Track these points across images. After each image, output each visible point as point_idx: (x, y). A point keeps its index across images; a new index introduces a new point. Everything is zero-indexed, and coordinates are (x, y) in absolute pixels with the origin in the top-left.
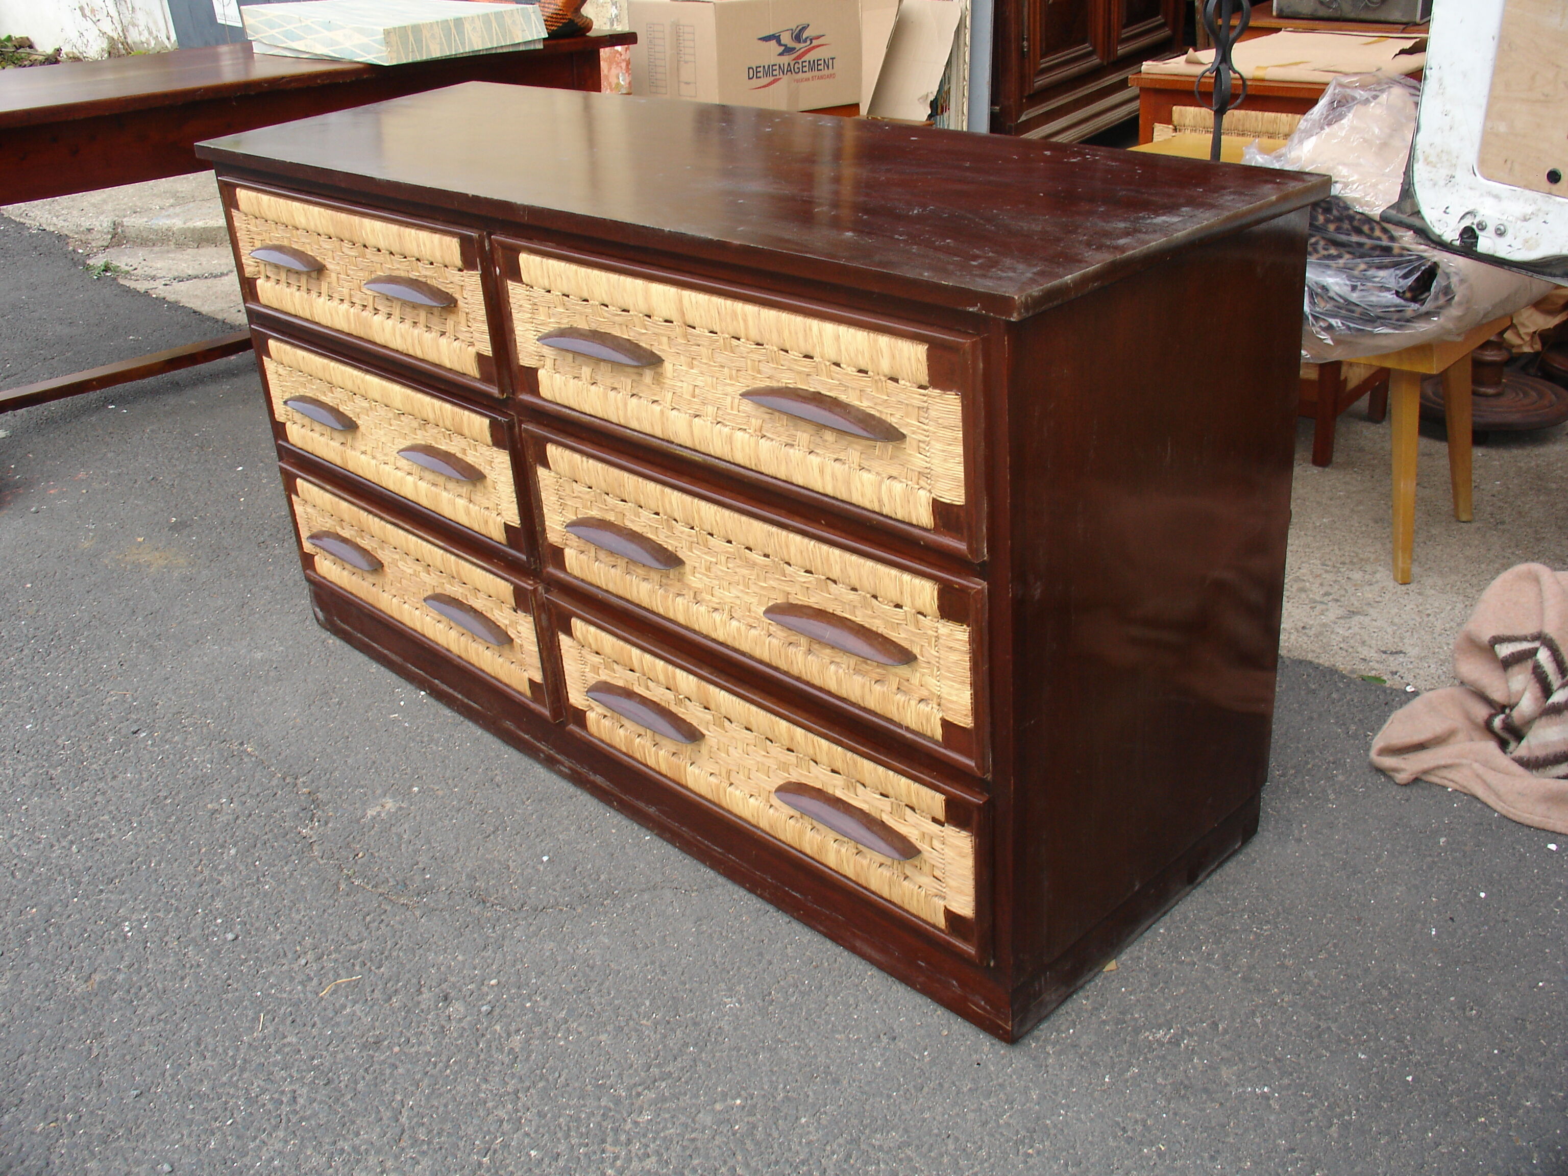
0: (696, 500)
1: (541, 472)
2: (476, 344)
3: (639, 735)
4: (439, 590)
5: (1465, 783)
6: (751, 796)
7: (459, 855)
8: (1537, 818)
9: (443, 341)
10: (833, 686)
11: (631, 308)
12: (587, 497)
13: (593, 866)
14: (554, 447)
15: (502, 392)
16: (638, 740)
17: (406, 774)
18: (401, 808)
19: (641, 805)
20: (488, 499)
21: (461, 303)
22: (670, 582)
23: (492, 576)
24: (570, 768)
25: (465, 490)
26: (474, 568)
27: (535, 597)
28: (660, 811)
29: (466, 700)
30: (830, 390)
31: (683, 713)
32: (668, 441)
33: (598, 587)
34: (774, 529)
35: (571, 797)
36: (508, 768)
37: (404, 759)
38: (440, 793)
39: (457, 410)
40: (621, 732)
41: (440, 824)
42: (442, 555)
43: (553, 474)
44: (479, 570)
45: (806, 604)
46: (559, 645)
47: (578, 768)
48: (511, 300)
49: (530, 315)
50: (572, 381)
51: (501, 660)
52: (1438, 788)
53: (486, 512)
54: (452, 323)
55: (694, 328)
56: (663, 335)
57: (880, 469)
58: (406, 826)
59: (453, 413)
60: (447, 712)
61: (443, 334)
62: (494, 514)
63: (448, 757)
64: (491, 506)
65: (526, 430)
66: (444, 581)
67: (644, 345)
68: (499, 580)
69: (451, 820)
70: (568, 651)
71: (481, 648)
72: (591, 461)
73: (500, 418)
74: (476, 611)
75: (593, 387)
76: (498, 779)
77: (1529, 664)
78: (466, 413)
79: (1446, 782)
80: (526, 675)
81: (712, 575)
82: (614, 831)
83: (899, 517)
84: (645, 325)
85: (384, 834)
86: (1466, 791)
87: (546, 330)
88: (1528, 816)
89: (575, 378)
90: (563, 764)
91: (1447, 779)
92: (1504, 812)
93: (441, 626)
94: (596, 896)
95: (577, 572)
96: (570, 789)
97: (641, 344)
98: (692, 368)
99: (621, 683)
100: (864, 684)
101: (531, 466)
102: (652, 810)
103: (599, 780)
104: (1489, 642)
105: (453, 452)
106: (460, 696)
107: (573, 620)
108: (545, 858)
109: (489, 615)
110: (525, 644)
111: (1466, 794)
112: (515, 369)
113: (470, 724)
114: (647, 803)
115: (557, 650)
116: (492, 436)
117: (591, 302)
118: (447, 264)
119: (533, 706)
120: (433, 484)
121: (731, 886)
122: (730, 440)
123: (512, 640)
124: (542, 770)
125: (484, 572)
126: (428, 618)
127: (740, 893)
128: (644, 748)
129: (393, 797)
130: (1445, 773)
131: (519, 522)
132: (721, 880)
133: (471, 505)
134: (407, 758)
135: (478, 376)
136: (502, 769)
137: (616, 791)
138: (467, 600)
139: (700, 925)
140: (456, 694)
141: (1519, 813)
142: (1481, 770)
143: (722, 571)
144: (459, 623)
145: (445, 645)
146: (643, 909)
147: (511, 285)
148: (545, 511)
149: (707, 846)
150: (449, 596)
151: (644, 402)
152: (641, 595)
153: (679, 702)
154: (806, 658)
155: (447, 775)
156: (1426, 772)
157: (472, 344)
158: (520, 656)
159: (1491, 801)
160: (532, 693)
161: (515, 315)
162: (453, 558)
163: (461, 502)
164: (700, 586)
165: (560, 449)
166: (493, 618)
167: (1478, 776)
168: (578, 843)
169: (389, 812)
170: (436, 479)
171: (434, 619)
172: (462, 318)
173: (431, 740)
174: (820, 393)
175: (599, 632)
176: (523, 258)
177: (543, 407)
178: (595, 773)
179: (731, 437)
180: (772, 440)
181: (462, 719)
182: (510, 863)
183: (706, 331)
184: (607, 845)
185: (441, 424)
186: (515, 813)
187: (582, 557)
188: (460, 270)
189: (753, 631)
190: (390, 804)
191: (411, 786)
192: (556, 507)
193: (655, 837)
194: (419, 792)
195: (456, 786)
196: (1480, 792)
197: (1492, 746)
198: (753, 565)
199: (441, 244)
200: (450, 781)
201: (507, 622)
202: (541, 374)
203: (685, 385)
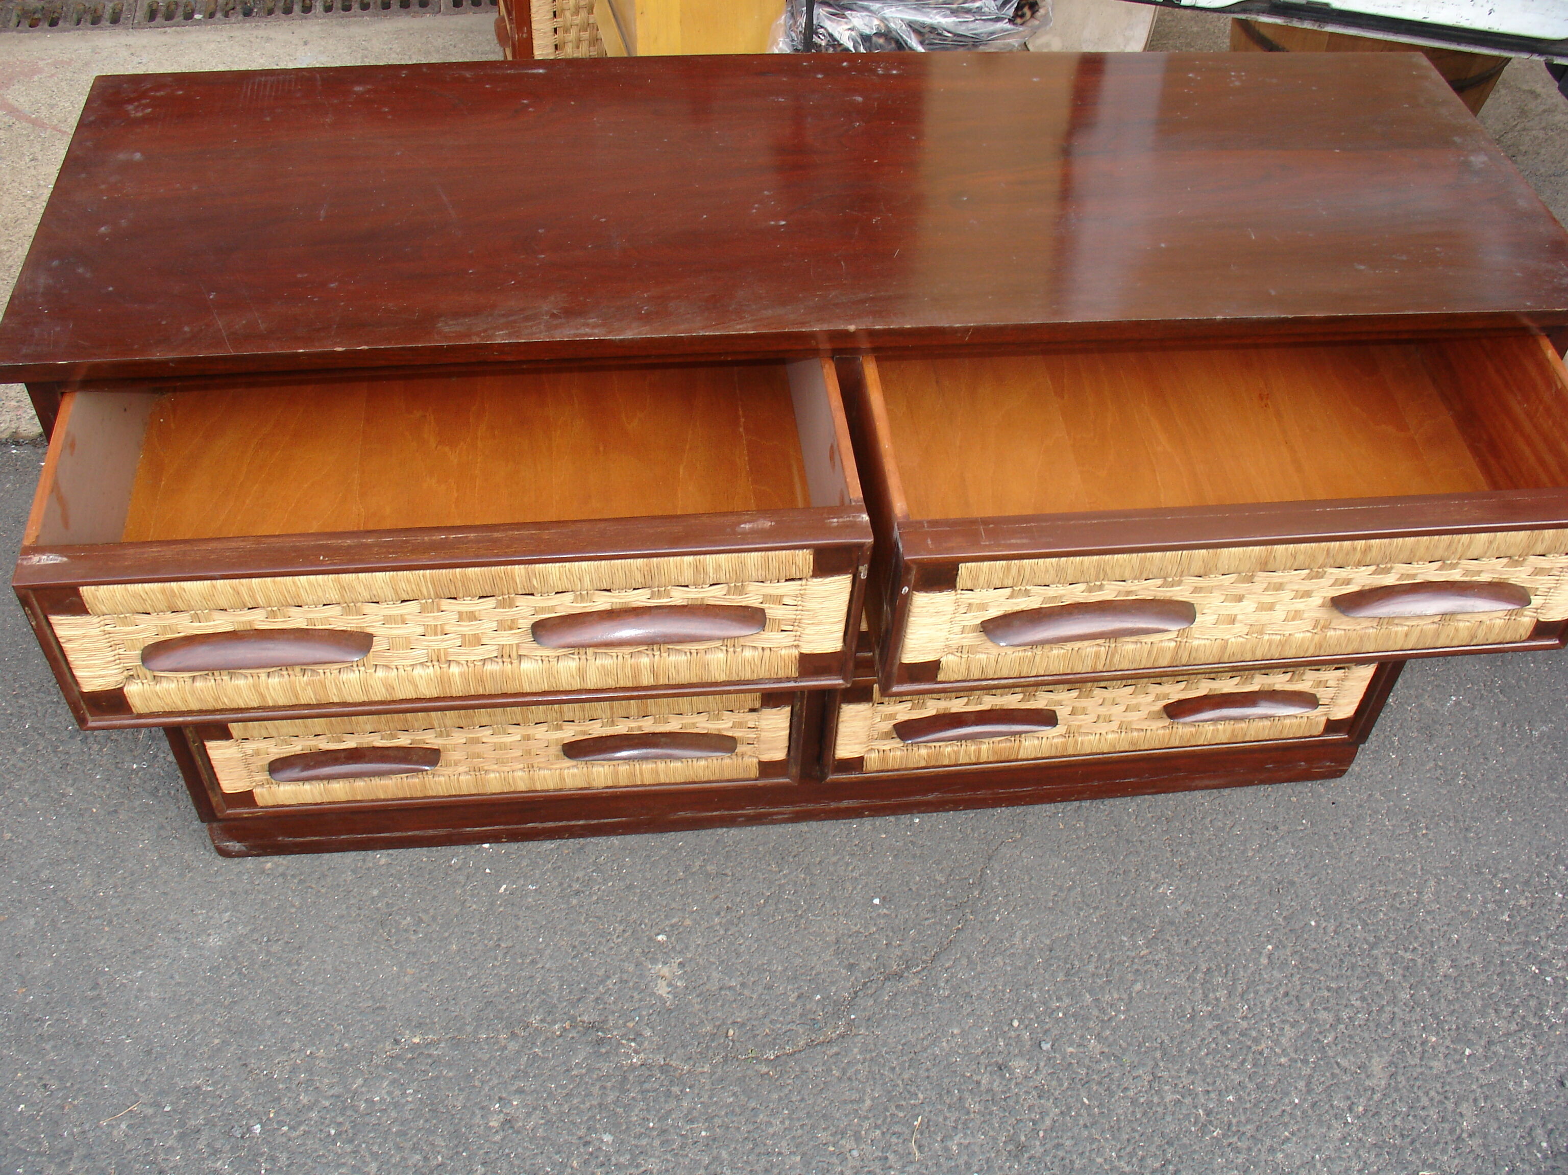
3: (951, 745)
4: (576, 738)
7: (807, 959)
13: (921, 876)
18: (681, 965)
19: (915, 798)
31: (1030, 704)
38: (689, 923)
40: (923, 752)
47: (810, 806)
51: (702, 763)
71: (663, 765)
74: (663, 735)
82: (883, 836)
99: (932, 713)
102: (932, 796)
108: (876, 901)
109: (689, 731)
110: (765, 735)
114: (925, 795)
119: (762, 782)
123: (733, 739)
127: (1048, 809)
128: (958, 752)
129: (654, 961)
137: (871, 803)
138: (641, 730)
153: (1028, 698)
155: (663, 902)
160: (762, 772)
162: (635, 701)
166: (695, 731)
168: (876, 868)
169: (678, 978)
176: (967, 567)
182: (854, 929)
184: (899, 851)
190: (666, 970)
191: (653, 938)
194: (668, 937)
195: (689, 906)
201: (726, 726)
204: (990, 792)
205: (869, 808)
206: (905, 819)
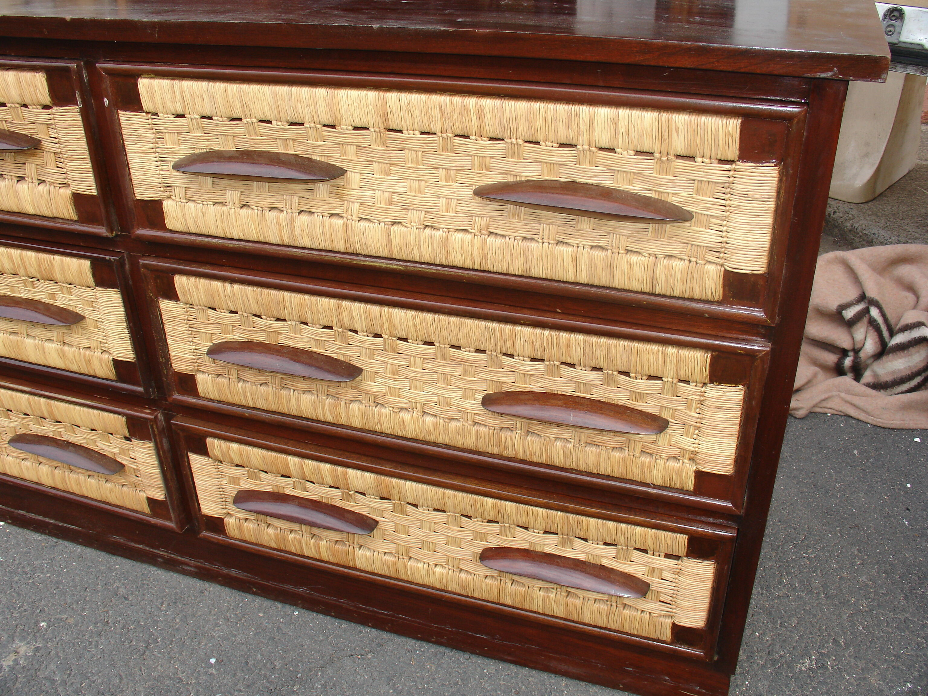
0: (386, 309)
1: (165, 305)
2: (71, 184)
3: (291, 531)
4: (23, 431)
5: (840, 409)
6: (436, 565)
7: (125, 682)
8: (898, 422)
9: (23, 187)
10: (559, 460)
11: (307, 119)
12: (229, 321)
13: (262, 655)
14: (184, 279)
15: (111, 230)
16: (292, 536)
17: (25, 610)
18: (37, 649)
19: (289, 587)
20: (88, 339)
21: (46, 144)
22: (341, 391)
23: (96, 412)
24: (196, 567)
25: (55, 333)
26: (72, 406)
27: (157, 425)
28: (311, 589)
29: (61, 524)
30: (591, 177)
31: (352, 506)
32: (352, 254)
33: (241, 406)
34: (494, 325)
35: (202, 592)
36: (126, 578)
37: (16, 595)
38: (71, 621)
39: (43, 256)
40: (271, 531)
41: (87, 655)
42: (28, 400)
43: (181, 305)
44: (78, 408)
45: (528, 390)
46: (189, 464)
47: (208, 565)
48: (124, 132)
49: (152, 145)
50: (212, 208)
51: (109, 485)
52: (821, 415)
53: (88, 352)
54: (33, 167)
55: (401, 132)
56: (348, 144)
57: (653, 251)
58: (52, 666)
59: (38, 259)
60: (37, 537)
61: (21, 179)
62: (98, 353)
63: (61, 582)
64: (93, 344)
65: (145, 266)
66: (31, 422)
67: (317, 158)
68: (106, 414)
69: (97, 646)
70: (201, 469)
71: (82, 478)
72: (236, 286)
73: (108, 258)
74: (74, 445)
75: (244, 211)
76: (122, 591)
77: (865, 320)
78: (57, 258)
79: (826, 410)
80: (143, 495)
81: (401, 378)
82: (261, 615)
83: (677, 293)
84: (323, 136)
85: (32, 683)
86: (841, 414)
87: (176, 158)
88: (892, 422)
89: (215, 203)
90: (188, 565)
91: (827, 408)
92: (874, 423)
93: (28, 463)
94: (283, 686)
95: (213, 394)
96: (198, 584)
97: (313, 157)
98: (389, 175)
99: (269, 489)
100: (600, 453)
101: (152, 300)
102: (302, 590)
103: (234, 572)
104: (837, 309)
105: (36, 298)
106: (52, 521)
107: (209, 440)
108: (213, 661)
109: (91, 447)
110: (141, 467)
111: (841, 416)
112: (131, 204)
113: (66, 543)
114: (296, 585)
115: (187, 469)
116: (94, 276)
117: (244, 121)
118: (27, 101)
119: (153, 520)
120: (11, 333)
121: (401, 640)
122: (446, 242)
123: (123, 466)
124: (159, 572)
125: (86, 409)
126: (10, 458)
127: (410, 643)
128: (300, 542)
129: (23, 639)
130: (824, 404)
131: (133, 357)
132: (386, 635)
133: (66, 348)
134: (19, 594)
135: (75, 218)
136: (120, 581)
137: (257, 579)
138: (61, 435)
139: (394, 685)
140: (47, 520)
141: (886, 422)
142: (849, 398)
143: (417, 372)
144: (50, 458)
145: (35, 479)
146: (334, 685)
147: (124, 116)
148: (170, 341)
149: (372, 611)
150: (38, 436)
151: (317, 218)
152: (303, 407)
153: (347, 497)
154: (525, 439)
155: (69, 601)
156: (814, 406)
157: (67, 185)
158: (134, 479)
159: (862, 416)
160: (151, 509)
161: (130, 147)
162: (42, 400)
163: (52, 347)
164: (383, 389)
165: (192, 279)
166: (96, 449)
167: (847, 402)
168: (235, 636)
169: (26, 658)
170: (15, 327)
171: (17, 458)
172: (49, 159)
173: (35, 570)
174: (575, 182)
175: (243, 447)
176: (143, 84)
177: (172, 240)
178: (229, 567)
179: (447, 239)
180: (504, 236)
181: (55, 540)
182: (180, 675)
183: (417, 133)
184: (263, 630)
185: (22, 272)
186: (157, 621)
187: (219, 379)
188: (46, 107)
189: (454, 424)
190: (23, 648)
191: (37, 623)
192: (185, 336)
193: (303, 611)
194: (49, 626)
195: (83, 610)
196: (852, 412)
197: (848, 380)
198: (462, 361)
199: (19, 81)
200: (74, 606)
201: (116, 450)
202: (167, 205)
203: (378, 194)
204: (351, 603)
205: (255, 584)
206: (288, 608)
